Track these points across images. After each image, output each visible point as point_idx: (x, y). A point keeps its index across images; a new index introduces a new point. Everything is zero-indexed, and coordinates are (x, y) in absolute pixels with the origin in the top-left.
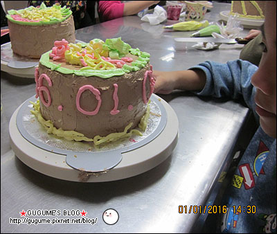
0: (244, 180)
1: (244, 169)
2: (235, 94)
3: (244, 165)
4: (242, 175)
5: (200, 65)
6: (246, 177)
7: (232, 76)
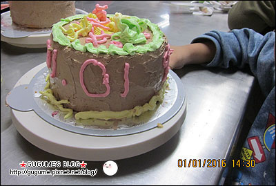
0: (254, 154)
1: (254, 142)
2: (243, 63)
3: (253, 138)
4: (251, 148)
5: (206, 34)
6: (256, 150)
7: (240, 45)
